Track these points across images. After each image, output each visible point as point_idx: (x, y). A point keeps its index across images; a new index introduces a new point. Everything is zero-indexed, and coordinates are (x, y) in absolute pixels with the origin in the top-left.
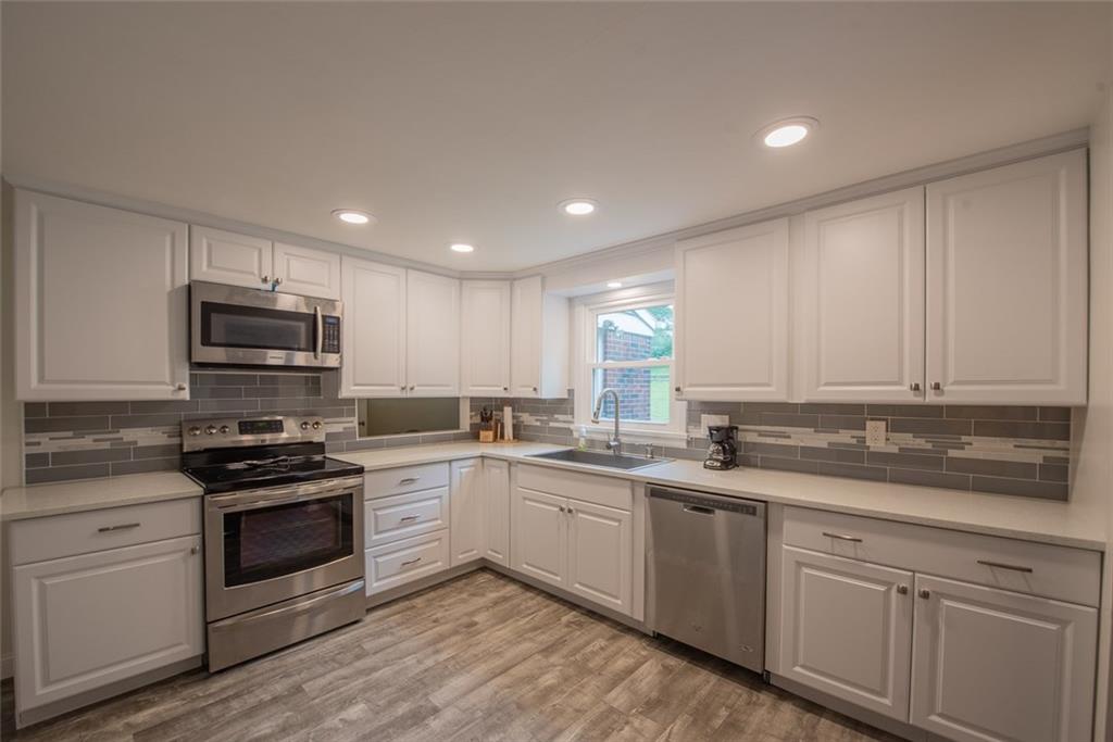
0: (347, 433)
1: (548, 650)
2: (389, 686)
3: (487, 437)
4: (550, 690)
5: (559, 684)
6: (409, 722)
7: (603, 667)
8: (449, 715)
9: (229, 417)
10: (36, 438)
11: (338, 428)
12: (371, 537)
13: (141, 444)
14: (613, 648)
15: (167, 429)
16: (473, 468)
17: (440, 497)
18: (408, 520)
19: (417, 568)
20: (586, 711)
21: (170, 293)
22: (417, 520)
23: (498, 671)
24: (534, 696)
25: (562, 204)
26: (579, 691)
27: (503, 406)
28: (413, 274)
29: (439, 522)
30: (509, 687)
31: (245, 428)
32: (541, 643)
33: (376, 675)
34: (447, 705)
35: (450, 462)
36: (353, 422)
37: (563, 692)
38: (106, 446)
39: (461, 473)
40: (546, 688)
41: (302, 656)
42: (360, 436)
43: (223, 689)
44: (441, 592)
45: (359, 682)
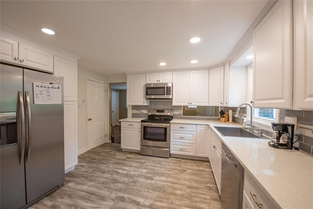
0: (179, 115)
1: (189, 187)
2: (154, 171)
3: (222, 120)
4: (175, 195)
5: (179, 195)
6: (147, 178)
7: (196, 202)
8: (153, 182)
9: (155, 109)
10: (133, 111)
11: (177, 113)
12: (172, 139)
13: (144, 113)
14: (208, 201)
15: (148, 110)
16: (205, 128)
17: (192, 134)
18: (182, 138)
19: (184, 152)
20: (173, 204)
21: (143, 87)
22: (185, 139)
23: (172, 182)
24: (170, 192)
25: (189, 39)
26: (180, 200)
27: (229, 110)
28: (192, 72)
29: (192, 141)
30: (169, 186)
31: (158, 111)
32: (192, 185)
33: (155, 168)
34: (155, 180)
35: (196, 125)
36: (182, 112)
37: (176, 197)
38: (140, 113)
39: (200, 129)
40: (174, 193)
41: (153, 159)
42: (183, 115)
43: (140, 157)
44: (191, 161)
45: (151, 167)
